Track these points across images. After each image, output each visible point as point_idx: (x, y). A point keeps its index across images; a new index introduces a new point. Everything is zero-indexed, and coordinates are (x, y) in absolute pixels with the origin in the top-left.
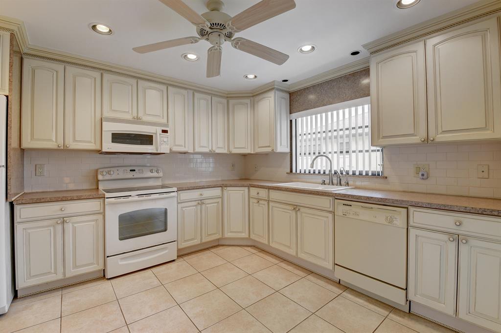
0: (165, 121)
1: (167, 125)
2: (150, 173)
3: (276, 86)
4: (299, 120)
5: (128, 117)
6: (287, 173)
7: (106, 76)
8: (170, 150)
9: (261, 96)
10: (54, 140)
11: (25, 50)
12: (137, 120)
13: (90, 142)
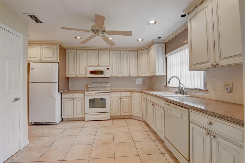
0: (109, 65)
1: (109, 66)
2: (105, 85)
3: (155, 42)
5: (96, 65)
6: (164, 87)
7: (89, 51)
8: (110, 76)
9: (151, 48)
10: (74, 74)
11: (66, 48)
12: (99, 66)
13: (84, 74)
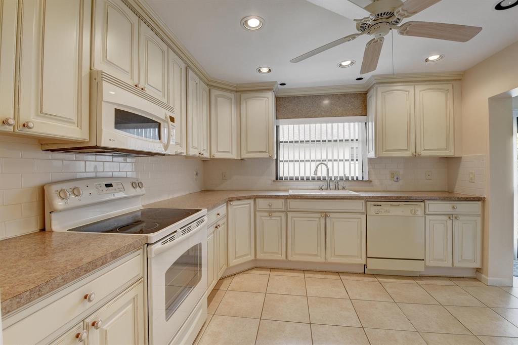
1: (173, 110)
3: (274, 88)
4: (281, 127)
6: (273, 181)
